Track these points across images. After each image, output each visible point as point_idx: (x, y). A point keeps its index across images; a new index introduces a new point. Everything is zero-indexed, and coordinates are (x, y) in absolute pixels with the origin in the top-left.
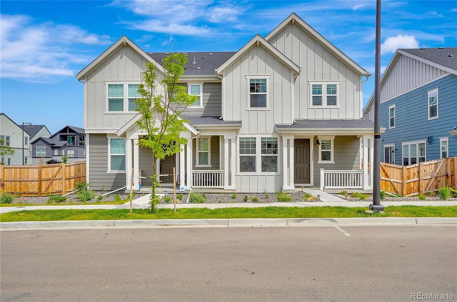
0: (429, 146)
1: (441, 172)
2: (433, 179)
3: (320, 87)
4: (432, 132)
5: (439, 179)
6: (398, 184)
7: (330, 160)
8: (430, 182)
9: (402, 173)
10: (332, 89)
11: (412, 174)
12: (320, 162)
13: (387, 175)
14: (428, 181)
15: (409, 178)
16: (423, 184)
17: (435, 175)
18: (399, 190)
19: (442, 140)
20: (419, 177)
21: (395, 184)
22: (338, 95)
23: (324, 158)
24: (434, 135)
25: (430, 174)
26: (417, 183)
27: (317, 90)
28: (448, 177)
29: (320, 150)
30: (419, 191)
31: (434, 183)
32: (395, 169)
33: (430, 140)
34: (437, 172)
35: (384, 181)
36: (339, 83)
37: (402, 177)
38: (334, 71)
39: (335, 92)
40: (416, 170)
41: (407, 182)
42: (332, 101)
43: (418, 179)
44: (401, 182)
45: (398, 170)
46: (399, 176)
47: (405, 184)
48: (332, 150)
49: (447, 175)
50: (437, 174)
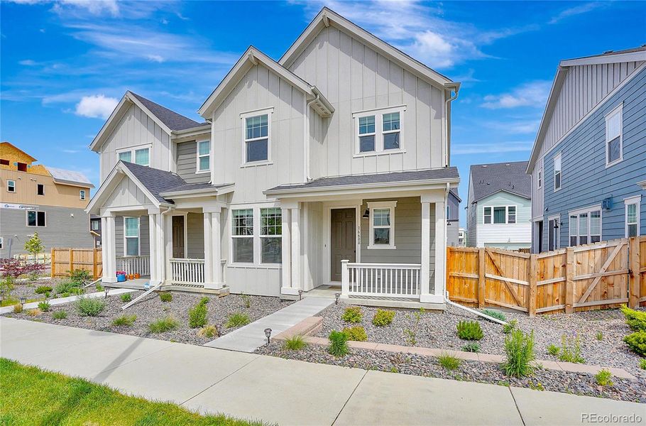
0: (607, 215)
1: (617, 266)
2: (596, 281)
3: (372, 121)
4: (611, 189)
5: (611, 280)
6: (521, 288)
7: (387, 242)
8: (589, 284)
9: (529, 267)
10: (392, 123)
11: (550, 270)
12: (372, 246)
13: (498, 271)
14: (585, 283)
15: (543, 277)
16: (574, 289)
17: (602, 272)
18: (522, 300)
19: (628, 202)
20: (565, 274)
21: (515, 288)
22: (401, 130)
23: (377, 241)
24: (614, 194)
25: (591, 270)
26: (560, 287)
27: (367, 125)
28: (632, 277)
29: (372, 227)
30: (564, 303)
31: (599, 287)
32: (516, 260)
33: (608, 204)
34: (606, 266)
35: (492, 282)
36: (404, 108)
37: (529, 275)
38: (395, 89)
39: (396, 126)
40: (558, 263)
41: (539, 283)
42: (392, 141)
43: (562, 279)
44: (526, 283)
45: (522, 261)
46: (523, 272)
47: (534, 288)
48: (392, 227)
49: (630, 272)
50: (607, 270)
